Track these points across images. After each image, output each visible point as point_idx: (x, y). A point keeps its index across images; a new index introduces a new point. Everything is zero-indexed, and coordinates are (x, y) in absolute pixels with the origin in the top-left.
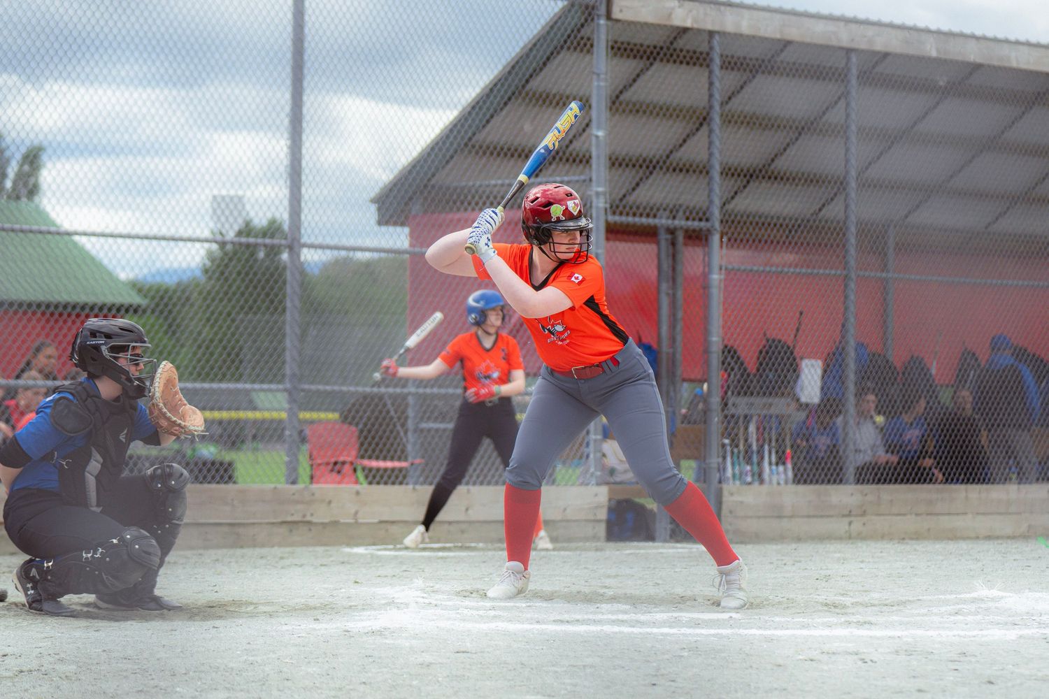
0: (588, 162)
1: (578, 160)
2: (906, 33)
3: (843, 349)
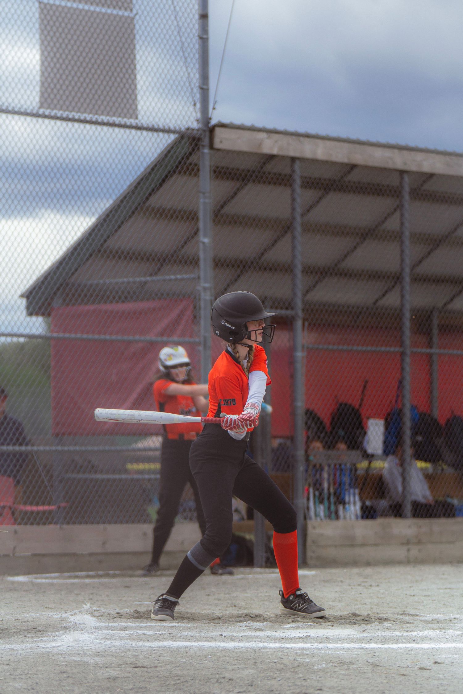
0: (196, 263)
1: (188, 262)
2: (448, 158)
3: (401, 410)
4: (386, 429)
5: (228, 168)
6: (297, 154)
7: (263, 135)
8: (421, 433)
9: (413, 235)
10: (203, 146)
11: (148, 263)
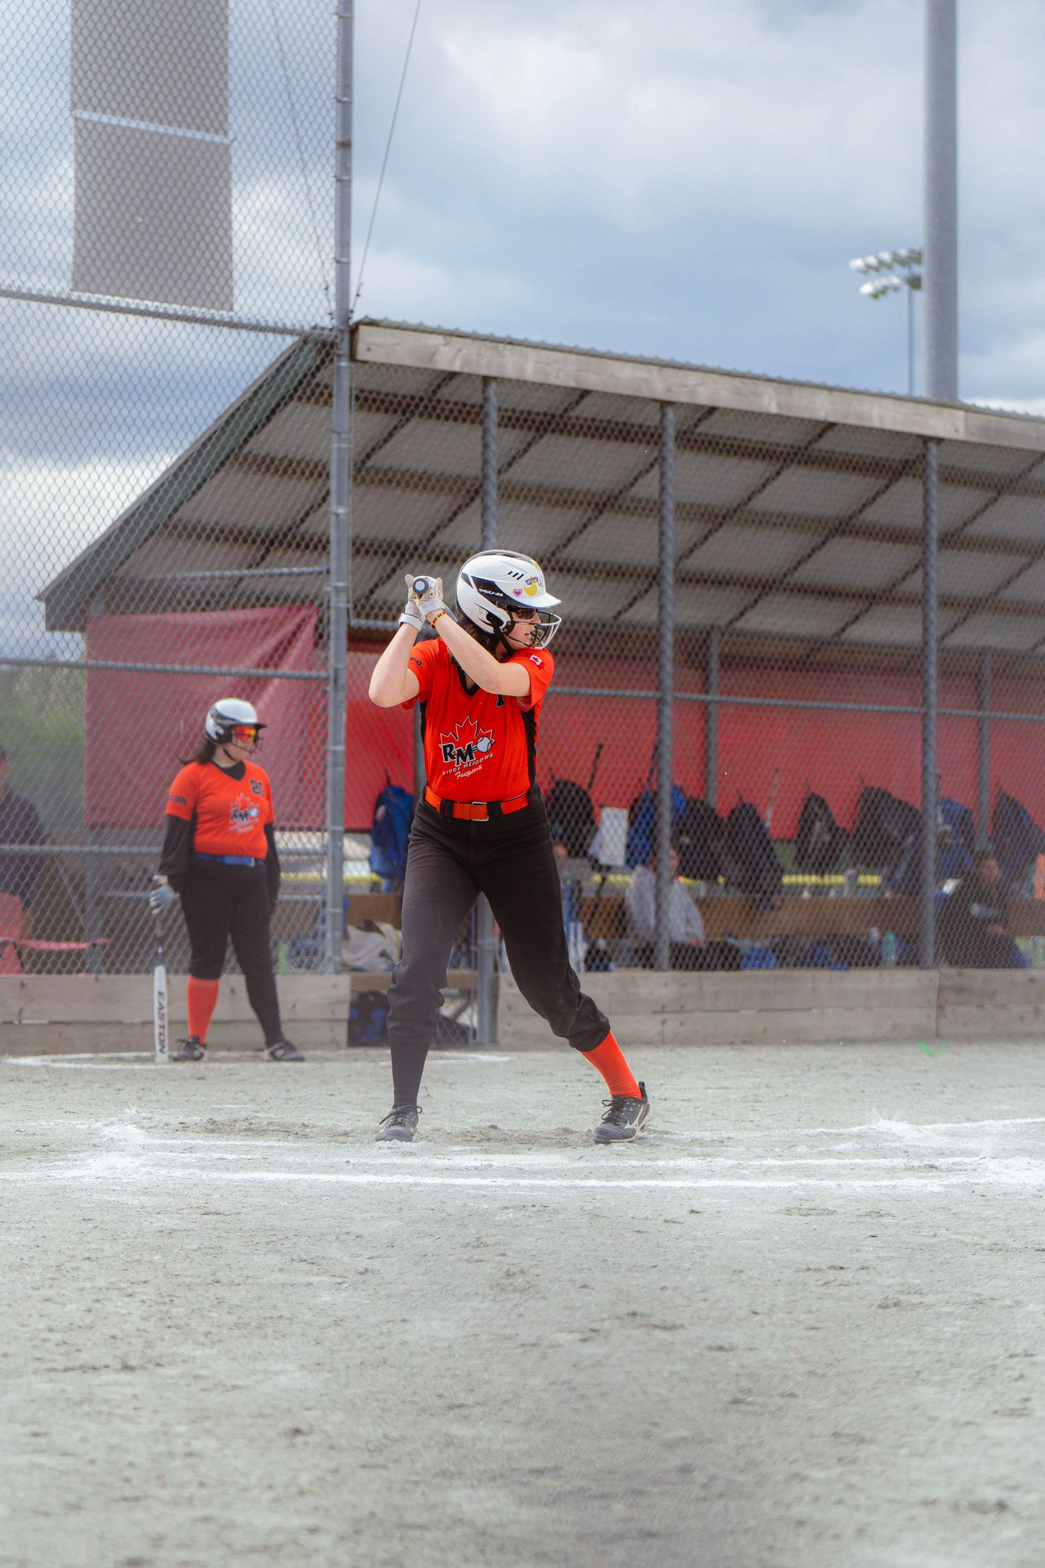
0: (324, 548)
1: (311, 546)
2: (737, 382)
3: (656, 794)
4: (632, 824)
5: (379, 393)
6: (493, 373)
7: (439, 340)
8: (688, 832)
9: (680, 507)
10: (339, 356)
11: (245, 548)
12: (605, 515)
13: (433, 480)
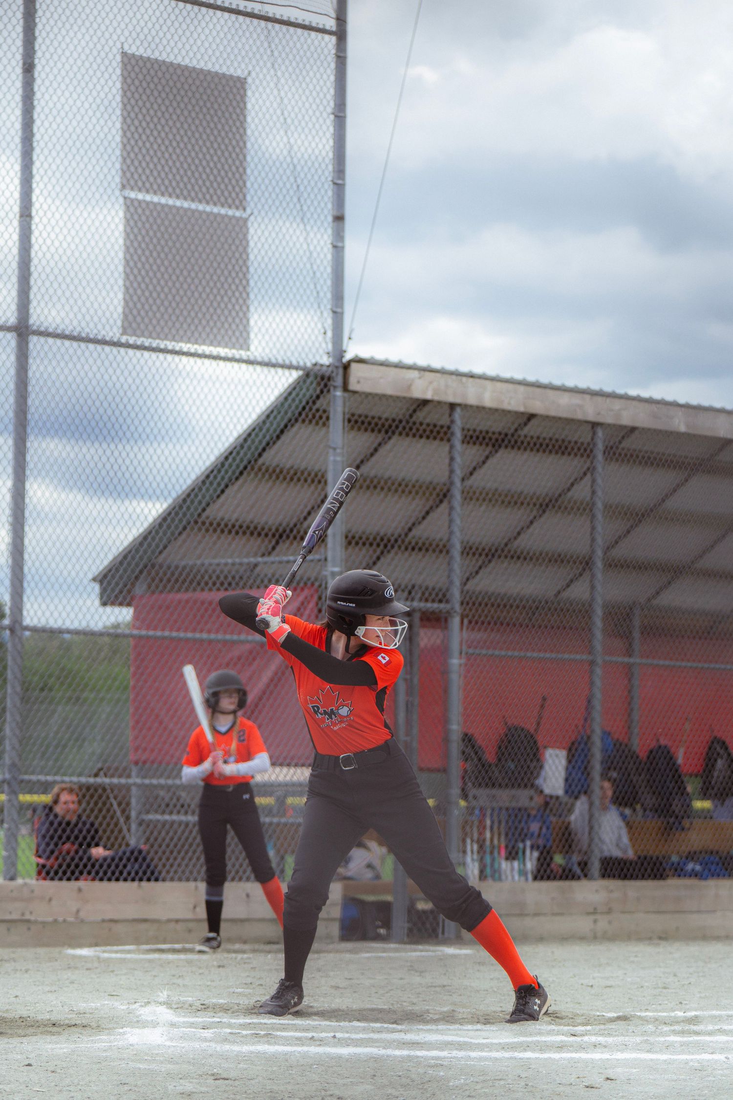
0: (323, 540)
2: (654, 407)
3: (589, 738)
4: (569, 762)
5: (366, 417)
6: (458, 400)
7: (415, 374)
8: (615, 768)
9: (607, 507)
10: (335, 387)
11: (260, 540)
12: (547, 513)
13: (410, 487)
